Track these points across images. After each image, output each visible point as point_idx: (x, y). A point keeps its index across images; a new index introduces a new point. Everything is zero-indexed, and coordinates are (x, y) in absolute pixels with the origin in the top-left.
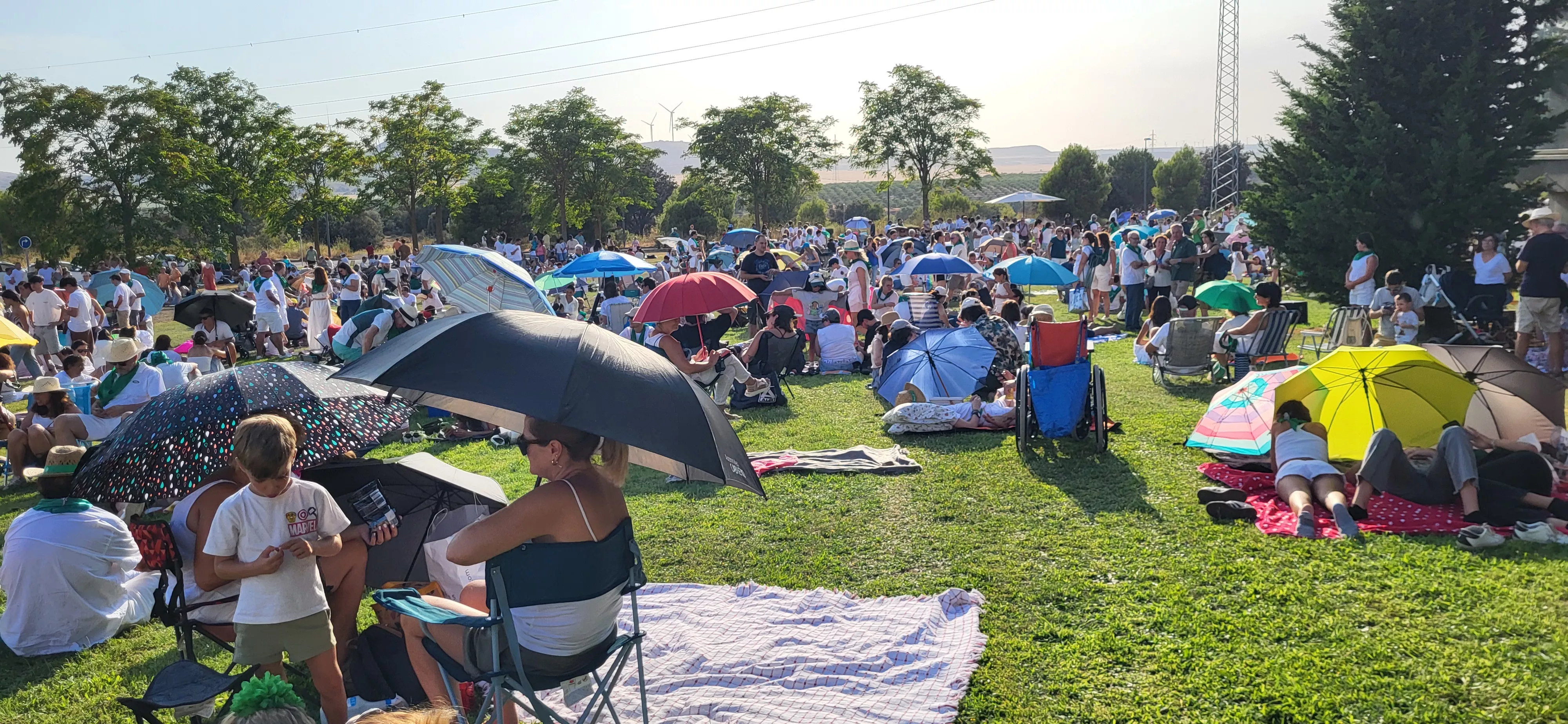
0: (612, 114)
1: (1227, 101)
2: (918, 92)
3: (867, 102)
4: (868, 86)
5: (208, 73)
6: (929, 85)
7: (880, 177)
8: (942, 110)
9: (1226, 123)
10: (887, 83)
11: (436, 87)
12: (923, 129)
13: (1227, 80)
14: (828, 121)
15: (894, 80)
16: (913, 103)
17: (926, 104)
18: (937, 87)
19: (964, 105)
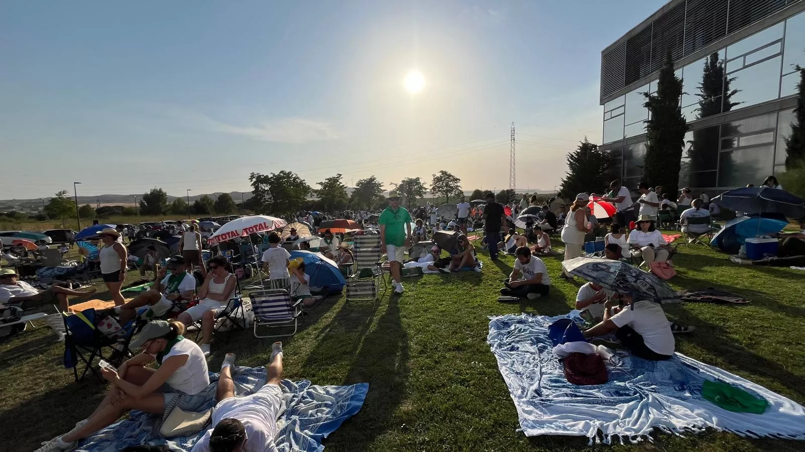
1: (512, 179)
2: (446, 177)
3: (434, 179)
4: (434, 175)
5: (287, 172)
7: (436, 197)
8: (451, 181)
9: (512, 184)
11: (339, 175)
12: (447, 185)
13: (512, 174)
14: (425, 183)
16: (445, 179)
17: (448, 179)
18: (450, 176)
19: (456, 180)
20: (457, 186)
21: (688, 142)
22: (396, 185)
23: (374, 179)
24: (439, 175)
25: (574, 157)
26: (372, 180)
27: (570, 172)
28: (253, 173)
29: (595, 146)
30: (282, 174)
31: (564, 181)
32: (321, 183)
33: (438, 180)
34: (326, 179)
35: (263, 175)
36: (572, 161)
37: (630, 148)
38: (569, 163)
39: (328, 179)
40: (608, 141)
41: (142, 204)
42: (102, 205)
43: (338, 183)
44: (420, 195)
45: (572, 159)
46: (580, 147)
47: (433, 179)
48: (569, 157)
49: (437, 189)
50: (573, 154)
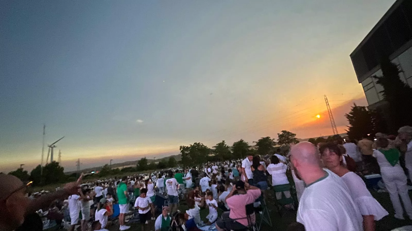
0: (246, 142)
2: (286, 134)
3: (279, 136)
4: (278, 134)
5: (198, 143)
7: (283, 146)
8: (290, 136)
10: (281, 133)
11: (224, 141)
12: (288, 139)
14: (274, 139)
15: (282, 132)
18: (289, 133)
19: (293, 135)
22: (256, 142)
23: (243, 141)
25: (351, 116)
26: (241, 141)
28: (181, 146)
30: (195, 145)
32: (215, 147)
33: (281, 136)
34: (217, 144)
35: (186, 147)
39: (218, 144)
41: (137, 166)
42: (125, 167)
43: (224, 145)
44: (271, 146)
45: (349, 117)
49: (282, 142)
50: (349, 114)
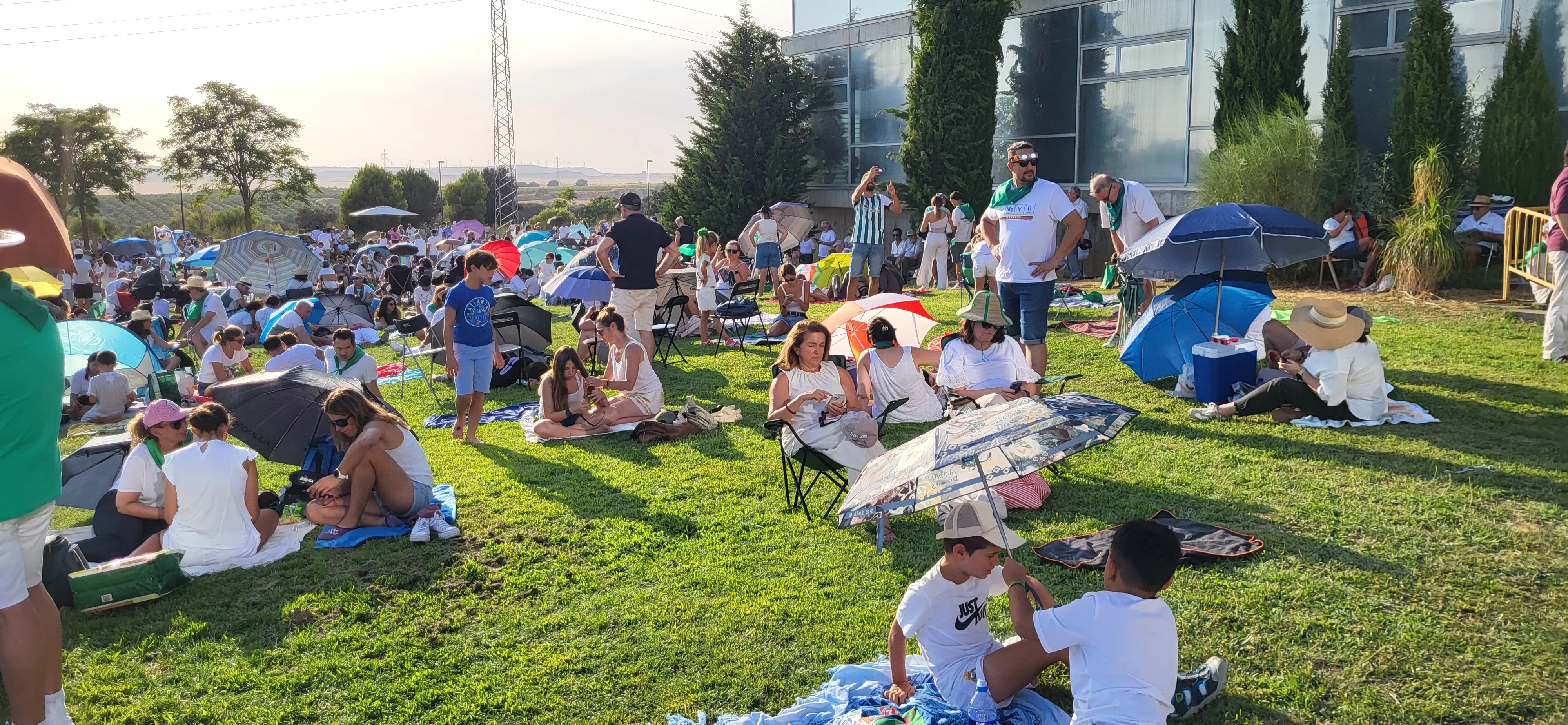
1: (504, 131)
2: (231, 110)
4: (179, 101)
6: (241, 103)
8: (259, 128)
9: (504, 151)
12: (240, 144)
13: (503, 113)
15: (207, 95)
16: (229, 119)
17: (242, 121)
18: (252, 105)
19: (280, 124)
20: (286, 152)
21: (1012, 47)
24: (199, 100)
25: (714, 71)
27: (702, 117)
29: (771, 38)
31: (687, 151)
36: (706, 81)
37: (868, 54)
38: (697, 88)
40: (811, 24)
44: (118, 186)
45: (708, 76)
46: (730, 38)
47: (173, 117)
48: (696, 67)
49: (197, 161)
50: (710, 59)
